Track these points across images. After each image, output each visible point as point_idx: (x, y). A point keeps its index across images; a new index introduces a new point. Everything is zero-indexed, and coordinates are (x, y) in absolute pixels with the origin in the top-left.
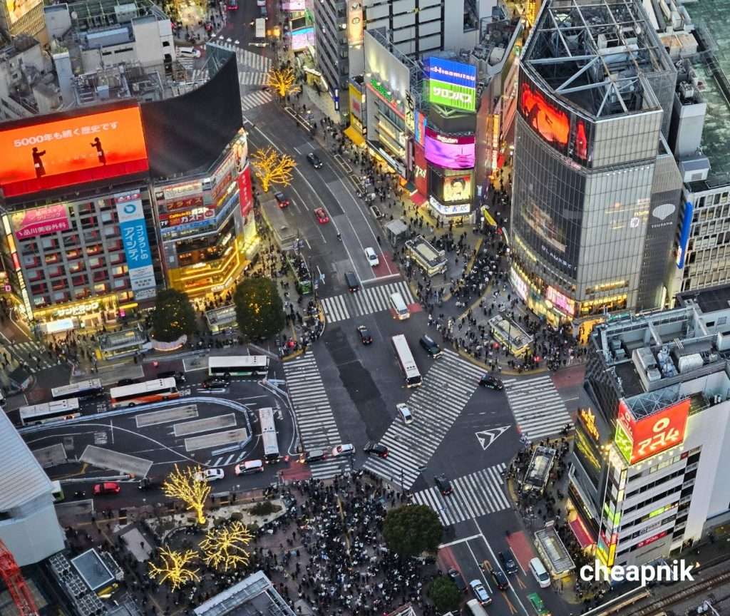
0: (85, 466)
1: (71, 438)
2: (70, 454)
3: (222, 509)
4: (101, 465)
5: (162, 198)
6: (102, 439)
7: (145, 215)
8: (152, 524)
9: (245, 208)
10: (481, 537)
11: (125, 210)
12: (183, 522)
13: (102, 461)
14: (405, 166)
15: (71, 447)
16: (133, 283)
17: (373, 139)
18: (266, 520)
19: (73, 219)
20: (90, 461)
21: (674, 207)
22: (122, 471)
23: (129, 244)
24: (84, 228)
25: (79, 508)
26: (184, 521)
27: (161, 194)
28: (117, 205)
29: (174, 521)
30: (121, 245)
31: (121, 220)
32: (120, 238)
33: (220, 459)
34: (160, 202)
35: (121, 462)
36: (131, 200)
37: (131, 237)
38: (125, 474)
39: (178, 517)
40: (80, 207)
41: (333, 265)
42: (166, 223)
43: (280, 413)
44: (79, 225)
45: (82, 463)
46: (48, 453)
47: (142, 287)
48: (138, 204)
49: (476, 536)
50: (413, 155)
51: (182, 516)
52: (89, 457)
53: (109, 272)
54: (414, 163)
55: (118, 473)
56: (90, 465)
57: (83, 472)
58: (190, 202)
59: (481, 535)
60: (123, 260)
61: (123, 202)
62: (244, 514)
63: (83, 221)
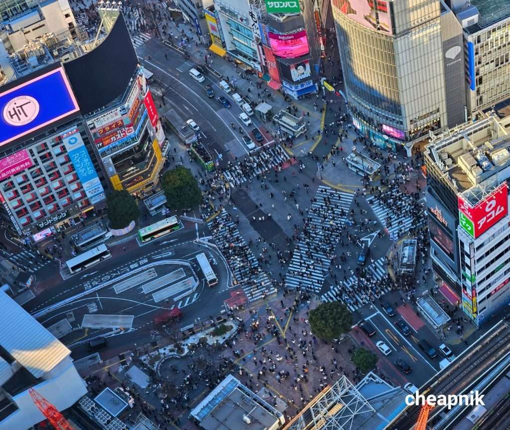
0: (87, 330)
1: (72, 313)
2: (74, 324)
3: (191, 338)
4: (98, 327)
5: (94, 127)
6: (93, 308)
7: (85, 143)
8: (145, 360)
9: (154, 120)
10: (379, 314)
11: (70, 142)
12: (166, 353)
13: (97, 324)
14: (259, 64)
15: (73, 319)
16: (87, 193)
17: (231, 49)
18: (224, 338)
19: (34, 158)
20: (89, 326)
21: (460, 47)
22: (114, 327)
23: (78, 166)
24: (43, 162)
25: (90, 361)
27: (93, 125)
28: (64, 141)
29: (159, 354)
30: (72, 168)
31: (68, 150)
32: (70, 163)
33: (181, 302)
34: (94, 131)
35: (111, 321)
36: (72, 134)
37: (78, 160)
38: (117, 329)
39: (162, 351)
40: (37, 148)
41: (225, 145)
42: (101, 144)
43: (214, 260)
44: (39, 160)
45: (84, 328)
46: (58, 327)
47: (94, 194)
48: (78, 136)
49: (375, 314)
50: (264, 54)
51: (165, 349)
52: (88, 323)
53: (69, 189)
54: (265, 60)
55: (111, 330)
56: (90, 329)
57: (86, 335)
58: (114, 126)
59: (379, 312)
60: (76, 178)
61: (67, 137)
62: (208, 337)
63: (41, 157)
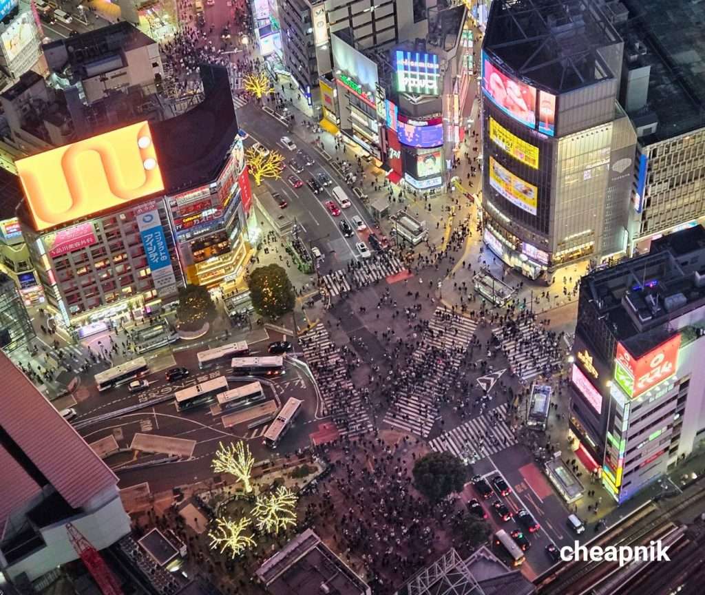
0: (136, 452)
1: (120, 429)
2: (121, 444)
3: (264, 477)
4: (151, 450)
5: (176, 205)
6: (147, 426)
7: (162, 222)
8: (204, 498)
9: (247, 204)
10: (497, 473)
11: (144, 220)
12: (232, 493)
13: (152, 446)
14: (379, 149)
15: (120, 437)
16: (155, 282)
17: (346, 128)
18: (305, 481)
19: (99, 234)
20: (140, 448)
21: (630, 160)
22: (171, 453)
23: (149, 249)
24: (109, 240)
25: (137, 492)
26: (233, 491)
27: (174, 202)
28: (137, 217)
29: (223, 492)
30: (142, 251)
31: (141, 230)
32: (141, 245)
33: (256, 430)
34: (174, 209)
35: (169, 445)
36: (149, 211)
37: (151, 243)
38: (173, 456)
39: (226, 489)
40: (104, 223)
41: (328, 244)
42: (180, 226)
43: (303, 382)
44: (104, 238)
45: (133, 450)
46: (101, 445)
47: (164, 285)
48: (155, 213)
49: (493, 473)
50: (387, 139)
51: (230, 488)
52: (139, 444)
53: (134, 276)
54: (387, 146)
55: (167, 456)
56: (140, 451)
57: (135, 459)
58: (199, 206)
59: (497, 471)
60: (146, 263)
61: (142, 213)
62: (285, 478)
63: (108, 235)
